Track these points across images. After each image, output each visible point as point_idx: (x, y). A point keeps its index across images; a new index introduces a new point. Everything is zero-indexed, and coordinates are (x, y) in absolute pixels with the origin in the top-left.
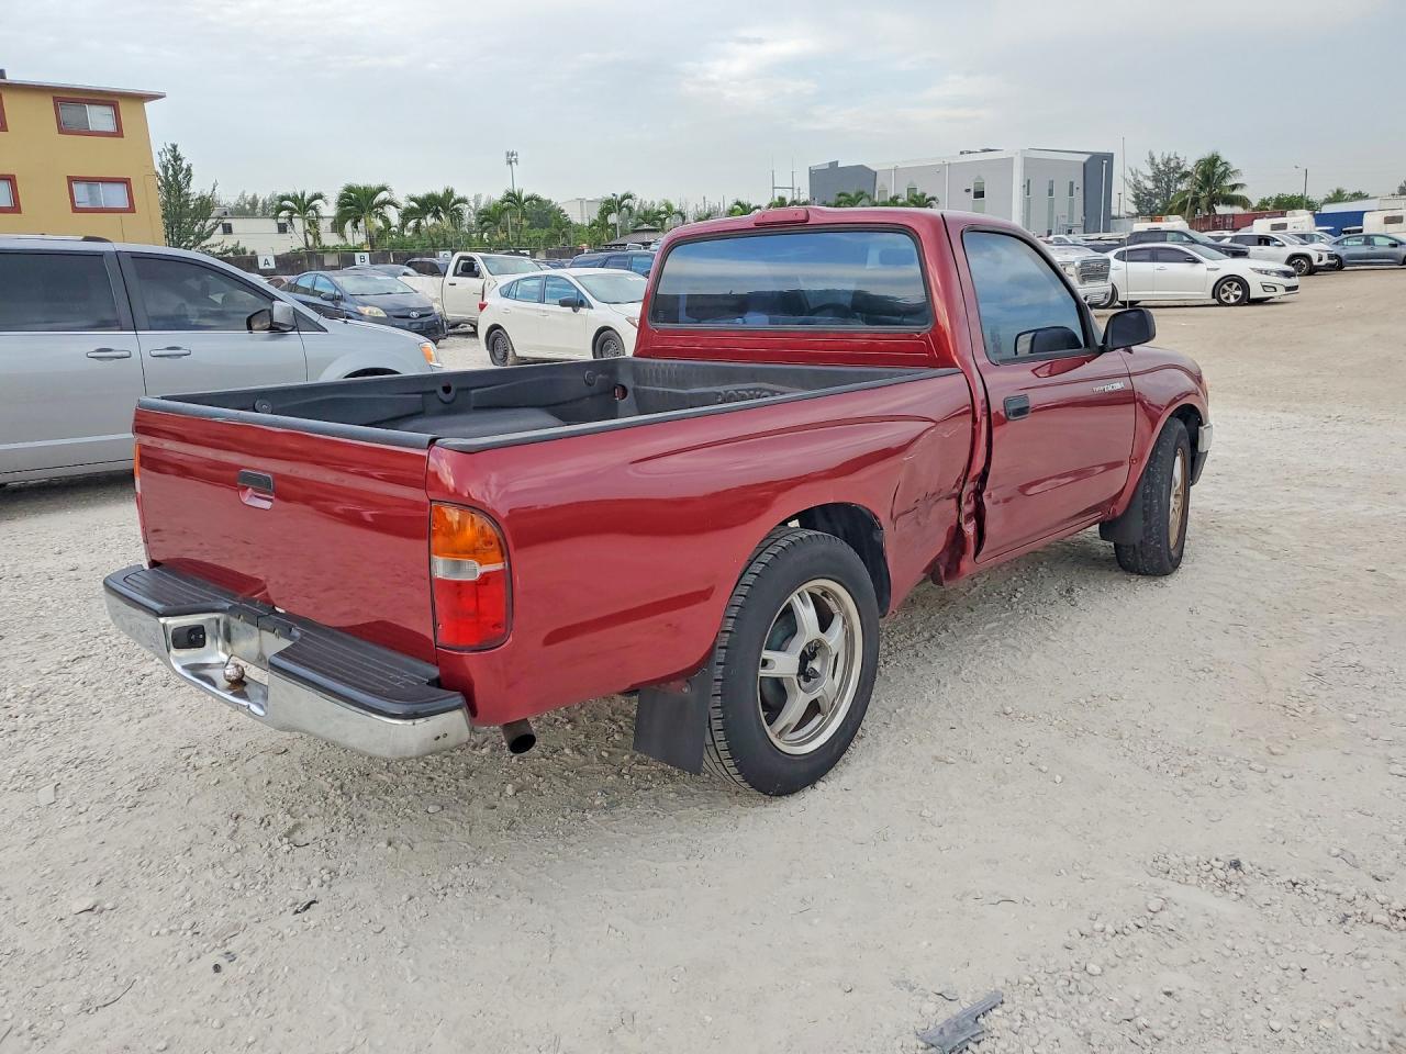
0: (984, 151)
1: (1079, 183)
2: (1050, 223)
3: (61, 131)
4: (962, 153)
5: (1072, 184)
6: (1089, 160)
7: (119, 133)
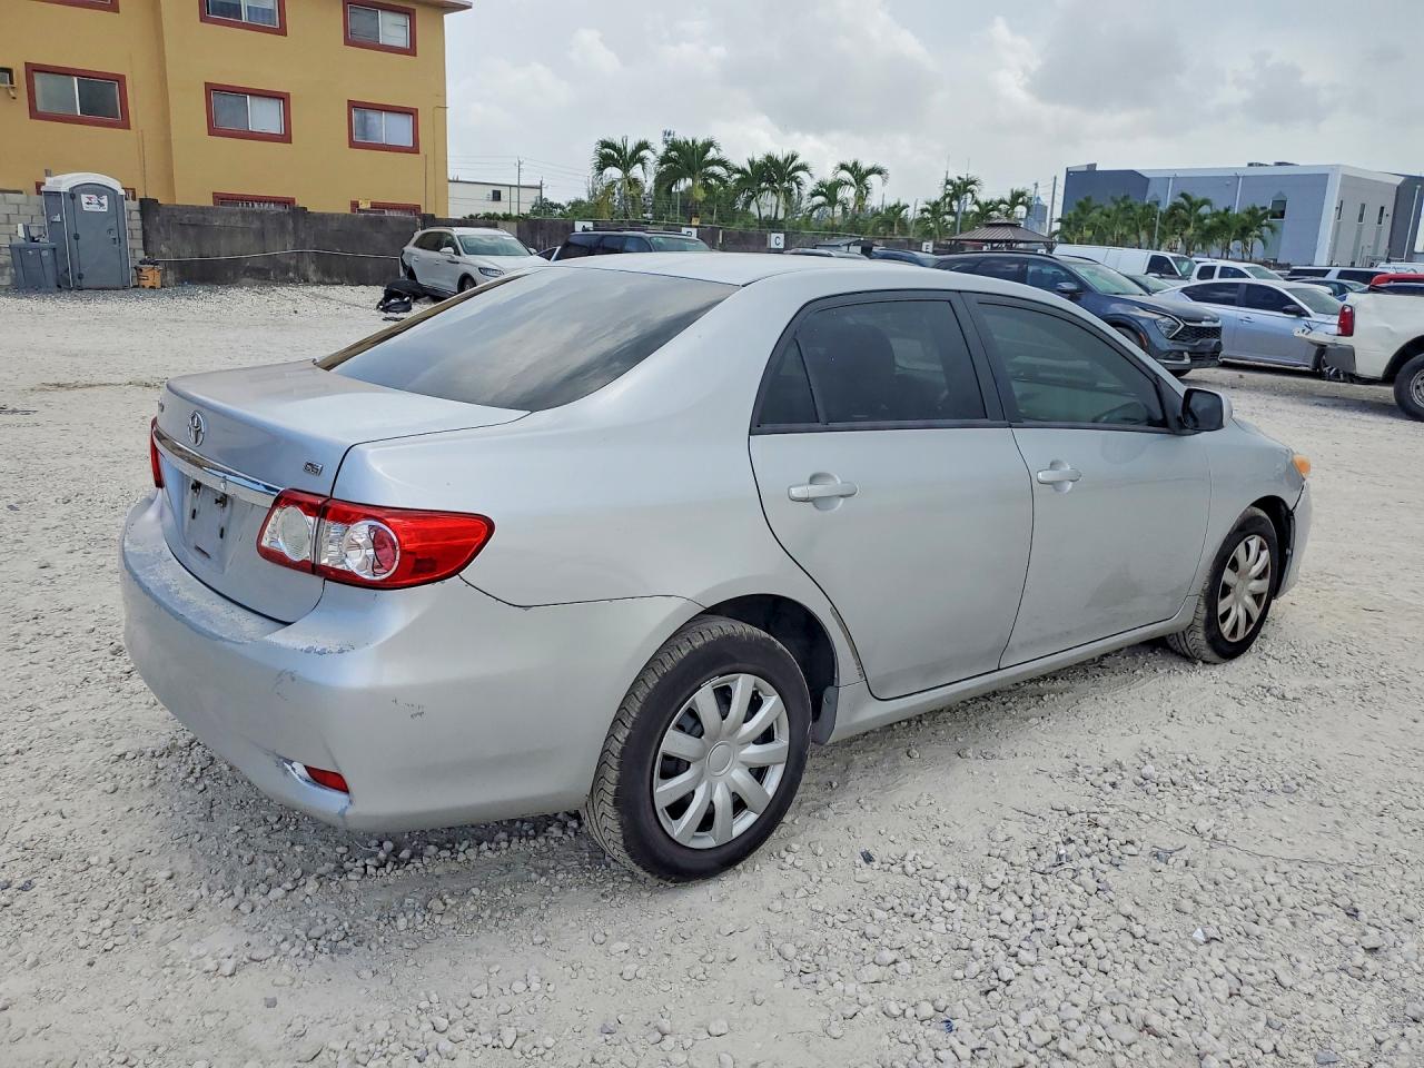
0: (1279, 164)
1: (1389, 210)
2: (1354, 256)
3: (348, 42)
4: (1250, 165)
5: (1382, 208)
6: (1403, 183)
7: (411, 51)
